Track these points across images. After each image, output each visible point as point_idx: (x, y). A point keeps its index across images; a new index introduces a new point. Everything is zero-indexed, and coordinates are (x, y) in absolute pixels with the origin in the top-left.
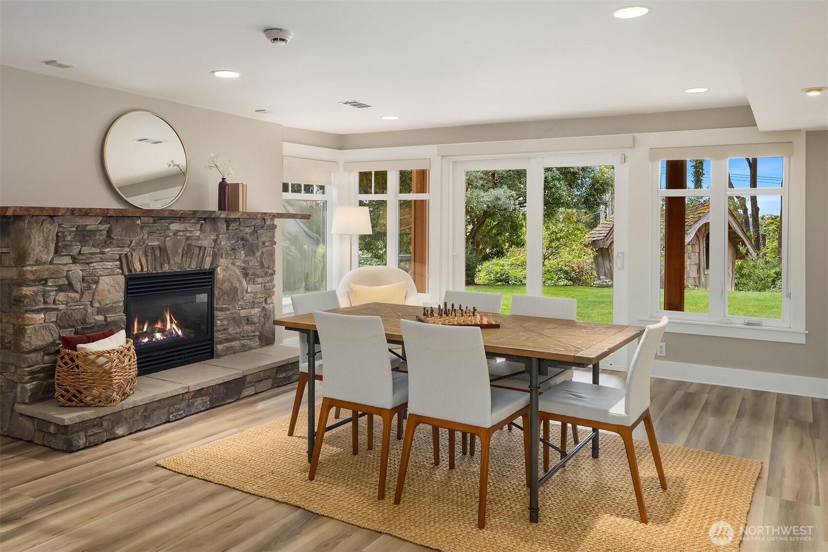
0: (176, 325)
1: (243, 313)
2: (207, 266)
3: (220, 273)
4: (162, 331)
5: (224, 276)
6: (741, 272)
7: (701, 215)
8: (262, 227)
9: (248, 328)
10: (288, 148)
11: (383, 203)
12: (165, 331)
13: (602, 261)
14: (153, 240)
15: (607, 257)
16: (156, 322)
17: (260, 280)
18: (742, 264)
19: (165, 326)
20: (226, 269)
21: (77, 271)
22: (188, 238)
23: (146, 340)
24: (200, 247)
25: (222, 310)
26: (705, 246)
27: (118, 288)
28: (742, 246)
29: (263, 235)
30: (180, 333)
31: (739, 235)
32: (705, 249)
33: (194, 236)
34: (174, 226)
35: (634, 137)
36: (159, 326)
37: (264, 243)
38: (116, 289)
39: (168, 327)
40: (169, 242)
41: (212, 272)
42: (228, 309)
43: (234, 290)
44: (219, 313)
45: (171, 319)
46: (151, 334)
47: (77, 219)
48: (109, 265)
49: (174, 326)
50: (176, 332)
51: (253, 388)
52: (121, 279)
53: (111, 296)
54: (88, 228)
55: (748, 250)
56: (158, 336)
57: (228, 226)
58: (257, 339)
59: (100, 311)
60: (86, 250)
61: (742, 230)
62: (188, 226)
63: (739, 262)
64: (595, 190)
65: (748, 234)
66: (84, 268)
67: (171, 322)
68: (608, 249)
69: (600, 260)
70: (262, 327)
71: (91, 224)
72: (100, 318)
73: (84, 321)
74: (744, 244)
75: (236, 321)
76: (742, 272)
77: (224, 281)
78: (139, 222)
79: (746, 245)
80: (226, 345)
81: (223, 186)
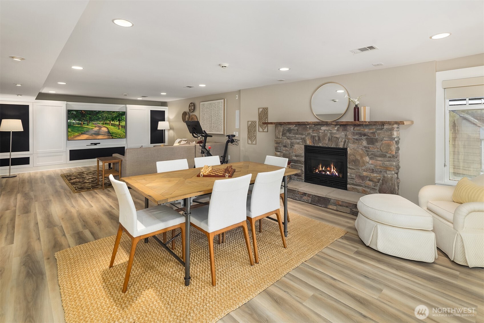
0: (335, 170)
1: (365, 174)
2: (342, 146)
4: (330, 171)
5: (350, 152)
8: (382, 129)
9: (369, 183)
12: (331, 172)
14: (314, 133)
16: (327, 168)
17: (379, 159)
19: (331, 170)
21: (289, 141)
22: (330, 133)
23: (324, 173)
24: (337, 138)
25: (351, 169)
27: (301, 149)
29: (381, 134)
30: (337, 174)
33: (332, 132)
34: (323, 128)
36: (329, 169)
37: (382, 138)
38: (300, 149)
39: (332, 170)
40: (321, 135)
41: (345, 150)
45: (333, 167)
46: (325, 172)
47: (287, 126)
48: (298, 141)
49: (335, 171)
50: (335, 173)
51: (335, 207)
52: (303, 147)
53: (298, 151)
54: (291, 128)
56: (328, 173)
57: (354, 129)
59: (296, 156)
60: (290, 135)
62: (330, 128)
66: (290, 141)
67: (334, 169)
71: (292, 127)
72: (295, 158)
73: (289, 158)
75: (361, 177)
77: (350, 155)
78: (308, 126)
80: (352, 186)
81: (356, 109)
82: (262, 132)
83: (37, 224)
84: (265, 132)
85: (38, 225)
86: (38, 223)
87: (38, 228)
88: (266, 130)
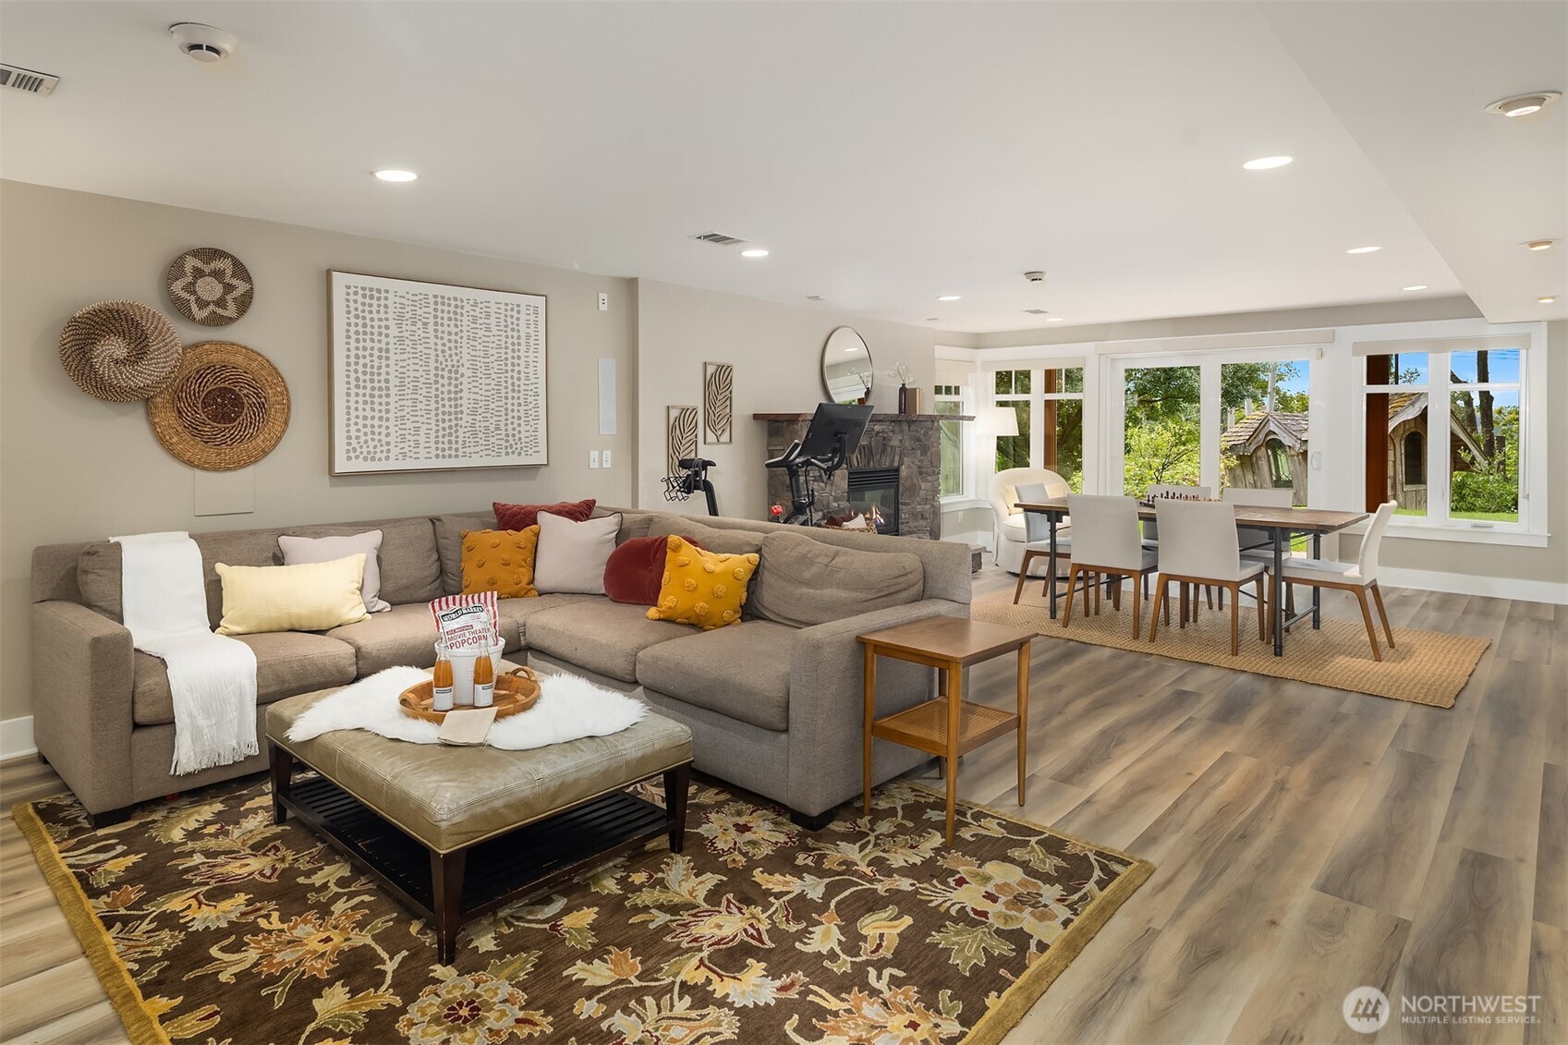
1: (919, 508)
2: (896, 464)
3: (904, 472)
5: (906, 474)
6: (1461, 493)
7: (1398, 409)
8: (932, 429)
9: (923, 523)
10: (940, 351)
11: (1027, 403)
13: (1241, 473)
14: (864, 441)
15: (1249, 468)
17: (930, 478)
18: (1462, 480)
19: (872, 515)
20: (909, 467)
22: (884, 439)
24: (892, 447)
25: (905, 504)
26: (1403, 452)
28: (1465, 451)
29: (932, 436)
30: (882, 521)
31: (1458, 437)
32: (1403, 456)
33: (888, 437)
34: (877, 428)
35: (1334, 331)
37: (932, 444)
38: (844, 481)
39: (874, 517)
40: (873, 442)
41: (897, 470)
42: (910, 505)
43: (914, 486)
44: (904, 507)
45: (875, 509)
49: (878, 516)
50: (879, 521)
52: (844, 473)
53: (841, 487)
55: (1473, 458)
57: (909, 427)
58: (928, 534)
59: (835, 499)
61: (1464, 430)
62: (884, 428)
63: (1459, 476)
64: (1239, 379)
65: (1474, 435)
67: (876, 512)
68: (1251, 457)
69: (1239, 472)
70: (932, 523)
72: (836, 504)
73: (828, 507)
74: (1466, 448)
75: (914, 516)
76: (1463, 492)
77: (906, 478)
79: (1470, 451)
81: (903, 390)
82: (714, 444)
83: (1457, 788)
84: (725, 443)
85: (1457, 783)
86: (1453, 788)
87: (1460, 774)
88: (725, 438)
